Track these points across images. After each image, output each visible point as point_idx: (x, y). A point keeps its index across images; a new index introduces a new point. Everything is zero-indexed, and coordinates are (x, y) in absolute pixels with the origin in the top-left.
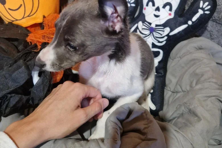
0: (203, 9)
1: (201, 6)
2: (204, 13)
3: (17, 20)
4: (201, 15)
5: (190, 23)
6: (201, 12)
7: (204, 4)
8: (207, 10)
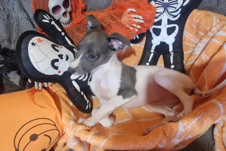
3: (59, 134)
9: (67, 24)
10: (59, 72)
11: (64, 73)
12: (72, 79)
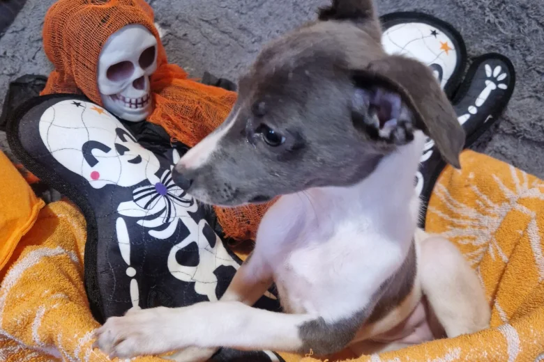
0: (493, 79)
1: (489, 74)
2: (498, 88)
4: (493, 92)
5: (473, 110)
6: (490, 86)
7: (493, 69)
8: (502, 82)
9: (139, 104)
10: (95, 176)
11: (108, 186)
12: (120, 213)
